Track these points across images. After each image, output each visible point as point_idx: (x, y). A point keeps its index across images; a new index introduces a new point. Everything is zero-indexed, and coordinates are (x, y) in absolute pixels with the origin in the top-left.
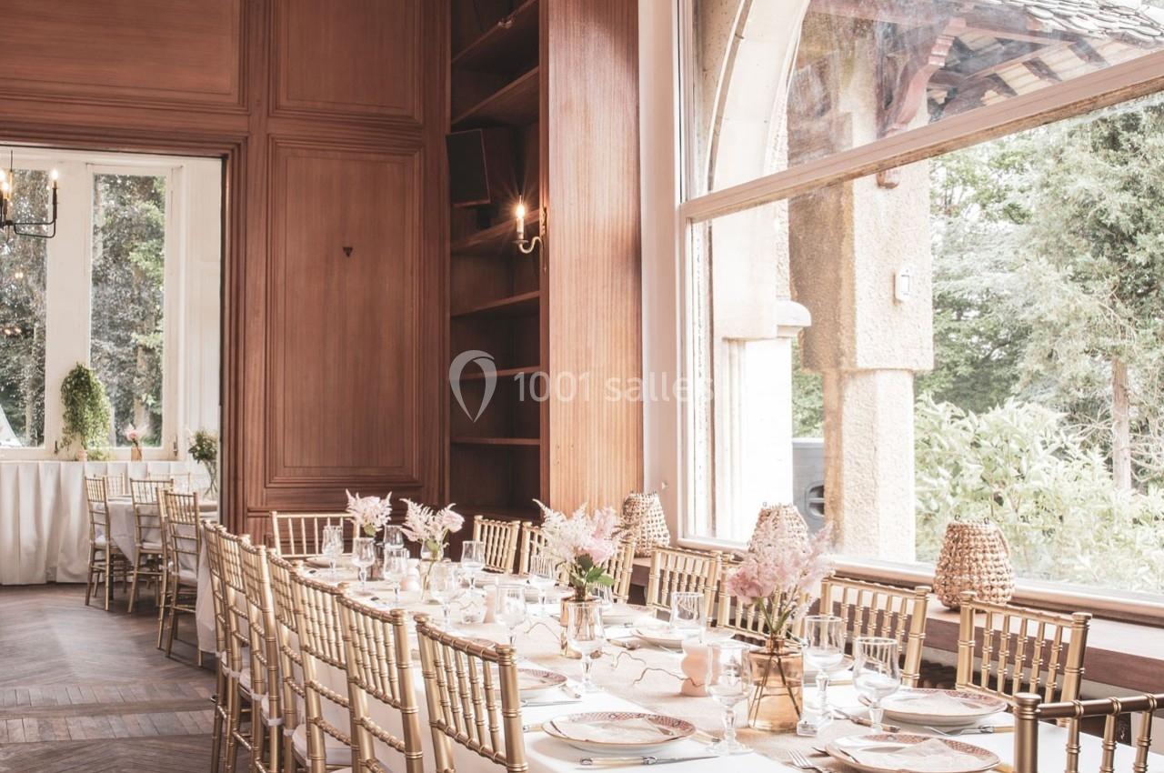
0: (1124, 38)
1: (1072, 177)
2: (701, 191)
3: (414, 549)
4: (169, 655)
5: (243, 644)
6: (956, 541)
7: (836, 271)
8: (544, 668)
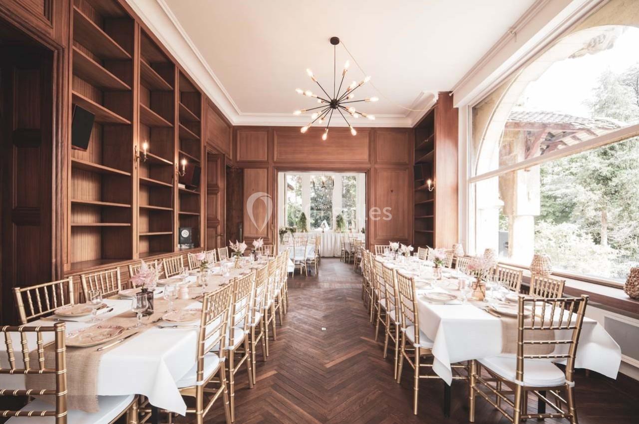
0: (603, 128)
1: (591, 164)
2: (473, 175)
3: (404, 254)
4: (356, 272)
5: (367, 272)
6: (536, 259)
7: (513, 192)
8: (427, 281)
